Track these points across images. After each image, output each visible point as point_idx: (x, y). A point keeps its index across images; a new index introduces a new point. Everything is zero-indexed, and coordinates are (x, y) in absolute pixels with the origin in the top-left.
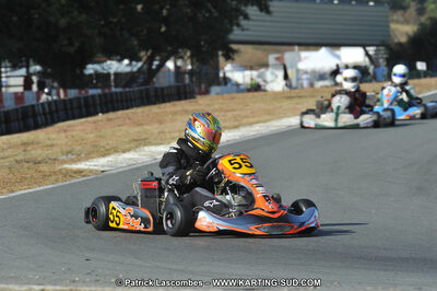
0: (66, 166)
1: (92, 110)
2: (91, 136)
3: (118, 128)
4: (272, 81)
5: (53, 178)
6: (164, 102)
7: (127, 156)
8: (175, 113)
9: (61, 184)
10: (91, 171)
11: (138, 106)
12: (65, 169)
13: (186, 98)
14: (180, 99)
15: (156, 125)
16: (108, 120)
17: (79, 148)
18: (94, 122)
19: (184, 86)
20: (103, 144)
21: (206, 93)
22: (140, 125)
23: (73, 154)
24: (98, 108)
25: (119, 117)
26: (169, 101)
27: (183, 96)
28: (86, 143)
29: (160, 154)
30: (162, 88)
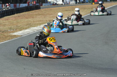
0: (11, 34)
1: (13, 13)
2: (15, 21)
3: (21, 19)
4: (59, 1)
5: (8, 38)
6: (32, 10)
7: (27, 30)
8: (36, 15)
9: (11, 40)
10: (18, 35)
11: (26, 11)
12: (11, 35)
13: (38, 9)
14: (36, 9)
15: (32, 19)
16: (19, 16)
17: (13, 26)
18: (15, 17)
19: (37, 5)
20: (19, 25)
21: (42, 5)
22: (27, 18)
23: (12, 29)
24: (15, 12)
25: (21, 16)
26: (34, 10)
27: (37, 8)
28: (14, 25)
29: (35, 30)
30: (32, 6)
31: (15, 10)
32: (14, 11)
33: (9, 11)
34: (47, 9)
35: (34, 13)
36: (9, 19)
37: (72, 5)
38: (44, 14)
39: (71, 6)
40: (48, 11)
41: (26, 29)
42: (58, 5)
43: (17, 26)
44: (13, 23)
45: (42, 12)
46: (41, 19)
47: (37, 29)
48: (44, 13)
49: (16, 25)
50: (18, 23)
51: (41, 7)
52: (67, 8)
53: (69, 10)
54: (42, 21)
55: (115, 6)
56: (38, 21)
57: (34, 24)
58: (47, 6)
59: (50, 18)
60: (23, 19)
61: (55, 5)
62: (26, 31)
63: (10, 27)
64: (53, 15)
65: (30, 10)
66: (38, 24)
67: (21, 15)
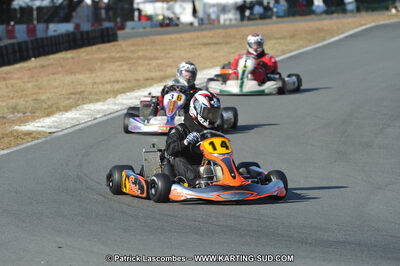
0: (16, 127)
1: (25, 53)
2: (29, 85)
3: (52, 76)
5: (6, 140)
6: (90, 45)
7: (70, 115)
8: (103, 61)
9: (15, 149)
10: (39, 133)
11: (66, 49)
12: (17, 131)
13: (109, 41)
14: (103, 42)
15: (88, 74)
16: (43, 67)
17: (21, 102)
18: (29, 69)
19: (107, 29)
20: (43, 97)
21: (122, 28)
22: (72, 73)
23: (18, 112)
24: (31, 53)
25: (52, 64)
26: (94, 44)
27: (106, 39)
28: (26, 96)
29: (99, 112)
30: (87, 32)
31: (30, 46)
32: (27, 50)
33: (10, 50)
34: (139, 40)
35: (96, 56)
36: (10, 78)
37: (225, 27)
38: (129, 58)
39: (220, 31)
40: (144, 48)
41: (67, 109)
42: (177, 25)
43: (36, 100)
44: (23, 90)
45: (123, 51)
46: (119, 76)
47: (104, 111)
48: (132, 55)
49: (35, 96)
50: (40, 89)
51: (120, 33)
52: (207, 35)
53: (216, 44)
54: (123, 81)
55: (371, 29)
56: (107, 83)
57: (96, 94)
58: (141, 30)
59: (150, 71)
60: (56, 76)
61: (168, 25)
62: (68, 119)
63: (12, 103)
64: (159, 61)
65: (82, 45)
66: (107, 93)
67: (52, 61)
